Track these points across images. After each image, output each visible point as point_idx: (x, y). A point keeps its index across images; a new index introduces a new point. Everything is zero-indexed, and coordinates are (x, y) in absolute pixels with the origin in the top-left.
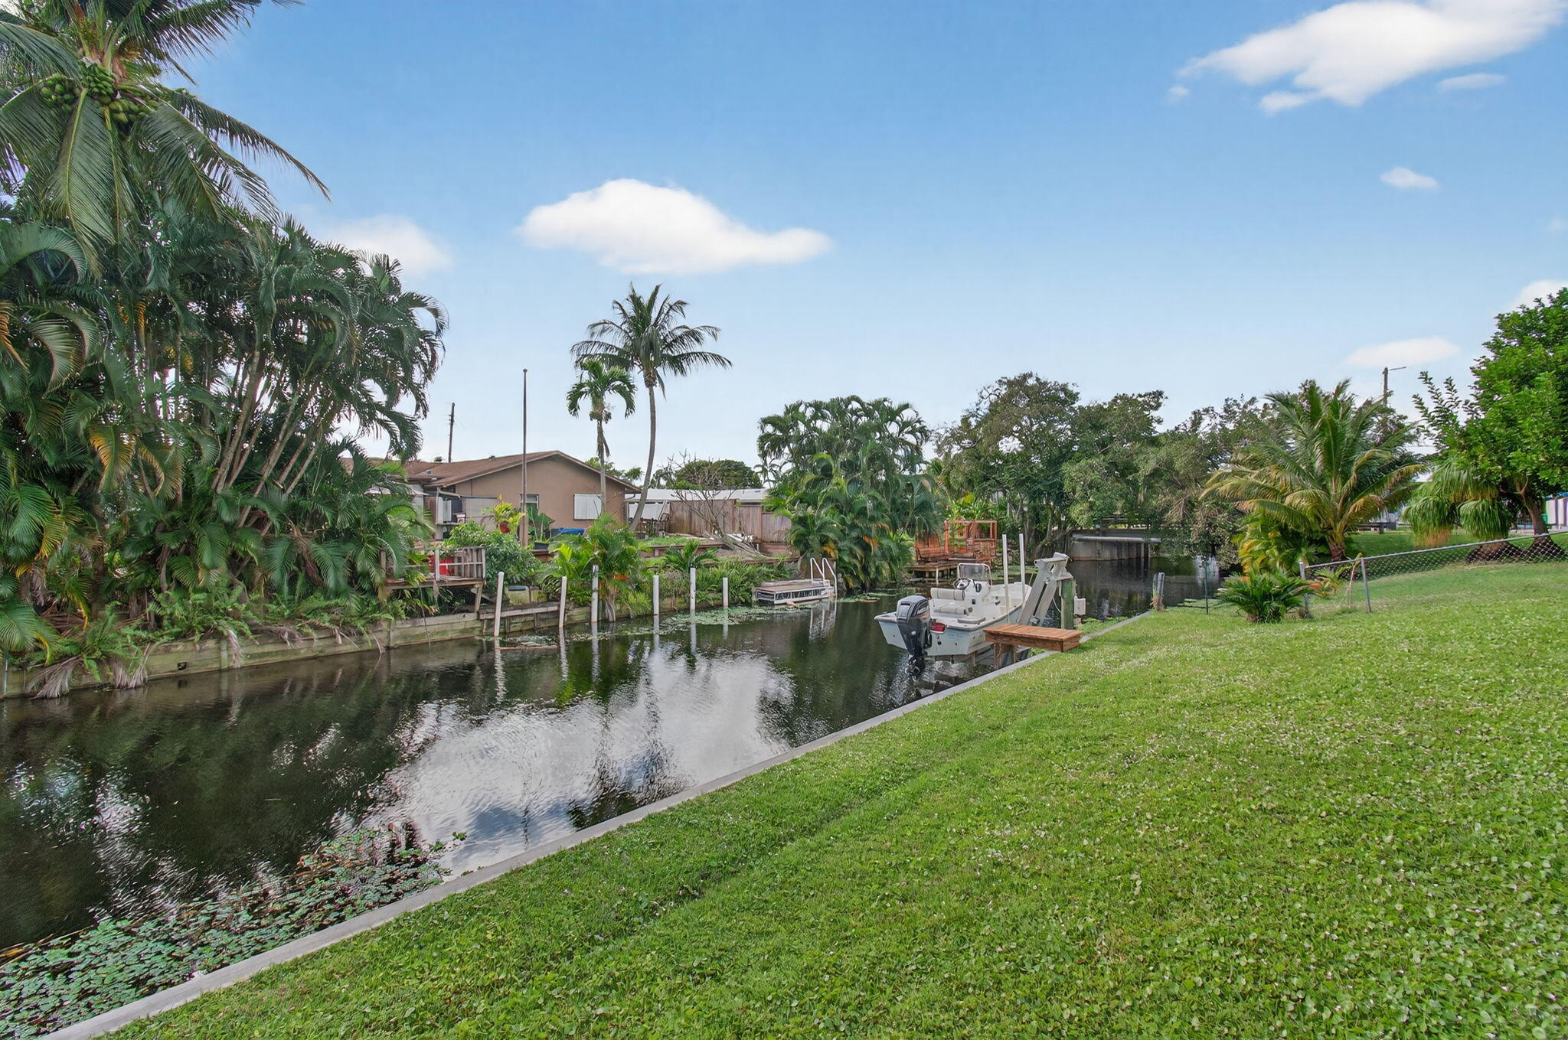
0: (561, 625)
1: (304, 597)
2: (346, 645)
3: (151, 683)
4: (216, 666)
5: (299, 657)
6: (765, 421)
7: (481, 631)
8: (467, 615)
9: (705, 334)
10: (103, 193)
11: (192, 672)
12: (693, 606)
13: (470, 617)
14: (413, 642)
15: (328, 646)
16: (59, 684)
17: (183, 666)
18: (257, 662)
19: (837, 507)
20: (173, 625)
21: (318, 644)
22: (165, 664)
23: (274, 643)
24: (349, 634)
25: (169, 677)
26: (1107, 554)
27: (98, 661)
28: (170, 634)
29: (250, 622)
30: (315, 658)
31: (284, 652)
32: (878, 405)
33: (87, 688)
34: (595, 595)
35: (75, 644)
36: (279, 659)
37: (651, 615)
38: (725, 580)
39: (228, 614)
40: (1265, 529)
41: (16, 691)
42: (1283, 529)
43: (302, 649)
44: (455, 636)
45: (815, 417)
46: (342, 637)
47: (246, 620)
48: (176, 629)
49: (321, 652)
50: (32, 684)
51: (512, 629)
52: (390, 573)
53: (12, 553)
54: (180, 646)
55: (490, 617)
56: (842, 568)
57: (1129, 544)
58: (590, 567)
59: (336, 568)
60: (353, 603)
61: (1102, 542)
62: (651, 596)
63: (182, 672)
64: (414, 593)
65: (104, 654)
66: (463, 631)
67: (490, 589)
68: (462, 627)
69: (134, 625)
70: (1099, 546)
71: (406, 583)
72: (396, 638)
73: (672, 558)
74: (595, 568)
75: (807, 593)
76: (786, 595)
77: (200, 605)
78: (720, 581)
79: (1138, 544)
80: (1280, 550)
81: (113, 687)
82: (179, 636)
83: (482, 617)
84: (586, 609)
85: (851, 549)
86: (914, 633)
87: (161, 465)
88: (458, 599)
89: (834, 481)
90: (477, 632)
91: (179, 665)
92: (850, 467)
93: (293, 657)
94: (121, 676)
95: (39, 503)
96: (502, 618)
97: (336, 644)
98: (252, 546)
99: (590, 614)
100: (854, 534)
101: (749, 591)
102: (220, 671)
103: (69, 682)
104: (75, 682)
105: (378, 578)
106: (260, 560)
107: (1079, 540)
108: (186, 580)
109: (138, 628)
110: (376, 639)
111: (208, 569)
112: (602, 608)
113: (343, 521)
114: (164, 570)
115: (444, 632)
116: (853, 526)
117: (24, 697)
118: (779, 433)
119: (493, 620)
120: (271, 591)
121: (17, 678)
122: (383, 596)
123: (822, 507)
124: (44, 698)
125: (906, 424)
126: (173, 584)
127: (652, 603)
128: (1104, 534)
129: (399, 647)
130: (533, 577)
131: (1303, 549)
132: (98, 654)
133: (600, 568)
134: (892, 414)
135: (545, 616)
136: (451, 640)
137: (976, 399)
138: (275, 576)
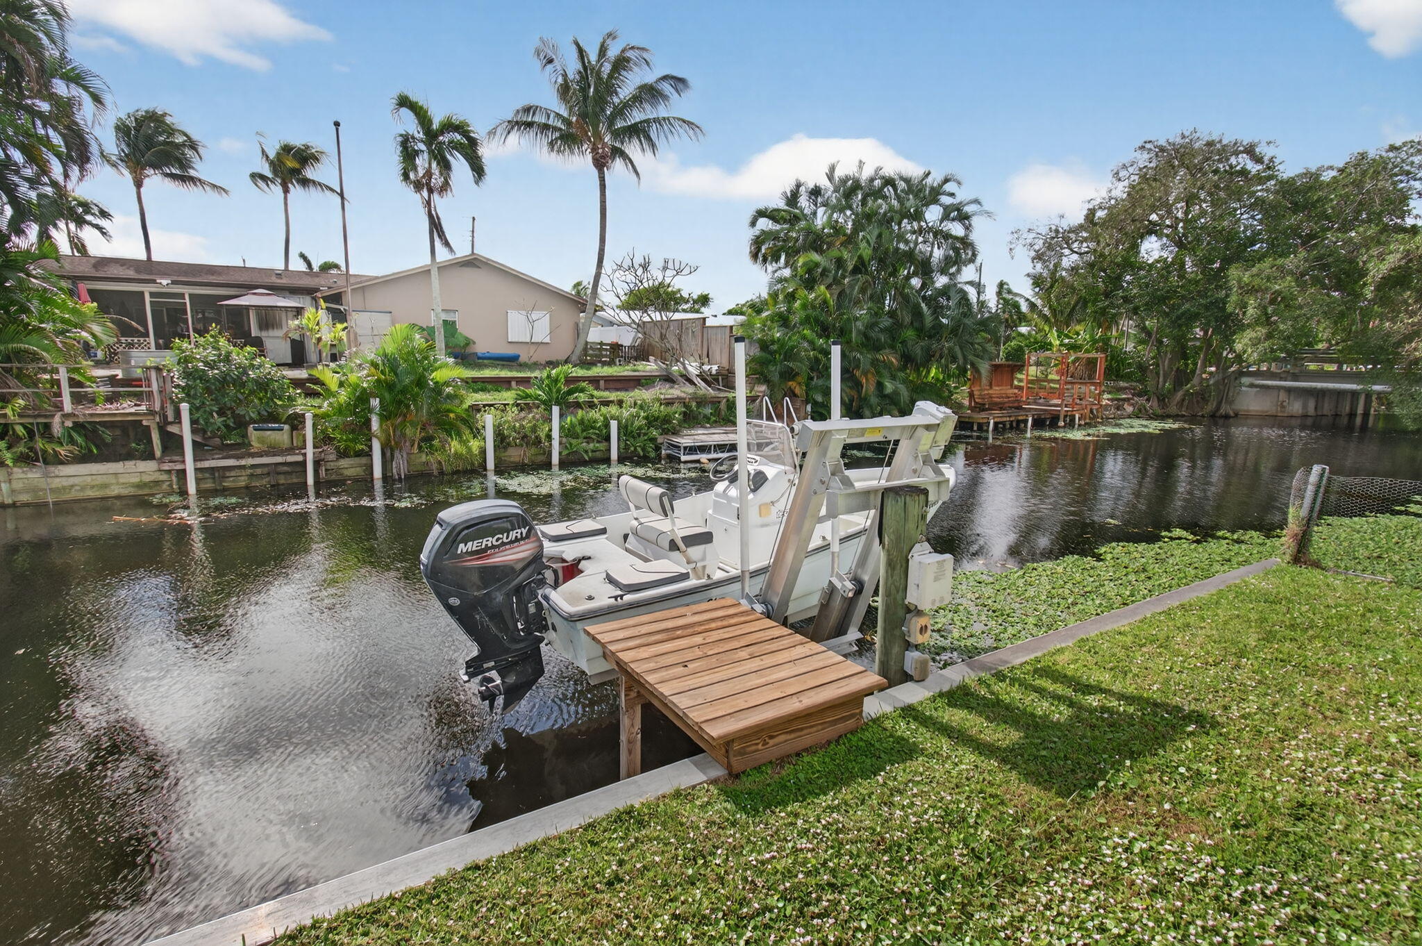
0: (310, 481)
6: (759, 214)
7: (170, 487)
9: (666, 88)
12: (555, 459)
13: (147, 466)
26: (1296, 407)
34: (375, 441)
38: (614, 425)
44: (125, 492)
55: (179, 467)
57: (1340, 394)
61: (1289, 390)
68: (132, 479)
70: (1283, 395)
76: (704, 449)
78: (607, 426)
79: (1354, 394)
83: (168, 467)
84: (364, 460)
99: (368, 467)
101: (653, 440)
107: (1252, 386)
112: (390, 460)
115: (105, 486)
128: (1295, 377)
129: (25, 505)
134: (934, 196)
136: (118, 497)
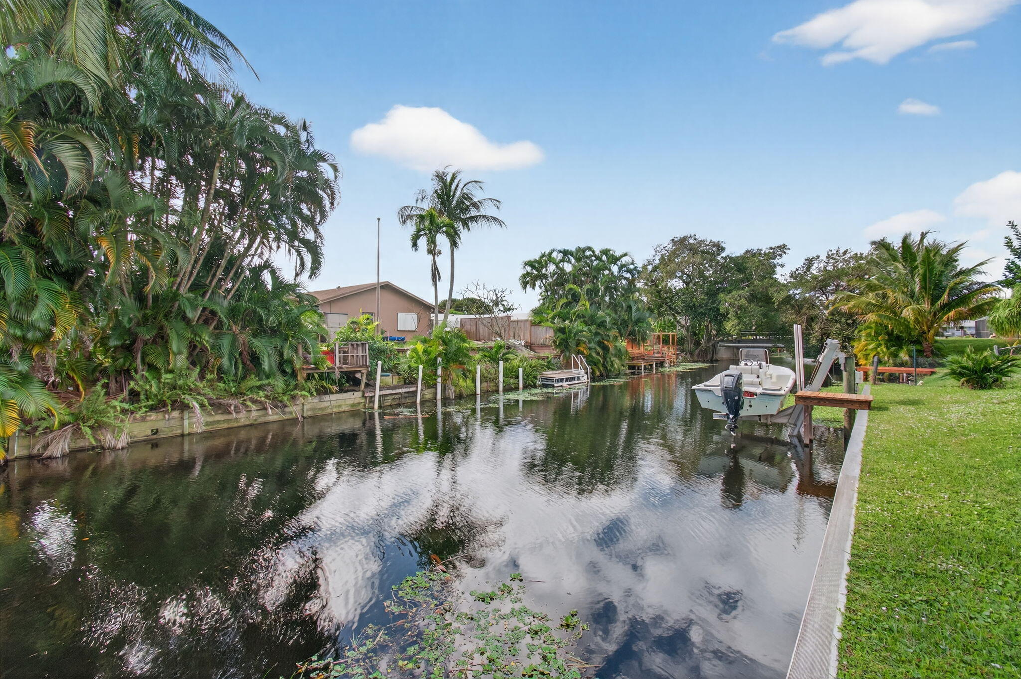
0: (418, 401)
1: (244, 378)
2: (273, 415)
3: (132, 445)
4: (179, 432)
5: (240, 424)
6: (526, 264)
7: (365, 405)
8: (356, 393)
10: (99, 46)
11: (162, 436)
12: (501, 388)
13: (358, 395)
14: (319, 413)
15: (260, 416)
16: (60, 447)
17: (155, 432)
18: (209, 428)
19: (584, 321)
20: (147, 399)
21: (255, 414)
22: (142, 430)
23: (222, 414)
24: (276, 407)
25: (144, 441)
27: (91, 427)
28: (145, 407)
29: (207, 397)
30: (251, 425)
31: (228, 421)
32: (605, 252)
33: (82, 450)
34: (439, 380)
35: (73, 414)
36: (226, 426)
37: (475, 395)
38: (521, 370)
39: (191, 390)
40: (878, 334)
41: (25, 452)
42: (890, 334)
43: (243, 418)
44: (347, 408)
45: (563, 260)
46: (271, 408)
47: (204, 395)
48: (150, 403)
49: (256, 420)
50: (38, 447)
51: (386, 404)
52: (306, 361)
53: (30, 335)
54: (153, 416)
55: (372, 395)
56: (591, 362)
58: (436, 359)
59: (269, 356)
60: (279, 383)
62: (474, 381)
63: (155, 436)
64: (321, 377)
65: (96, 421)
66: (353, 405)
67: (371, 375)
68: (352, 402)
69: (120, 399)
70: (735, 350)
71: (316, 369)
72: (308, 410)
73: (487, 354)
74: (439, 360)
75: (573, 379)
76: (561, 380)
77: (168, 384)
78: (518, 371)
80: (888, 349)
81: (103, 448)
82: (152, 408)
83: (366, 395)
84: (433, 390)
85: (595, 349)
86: (737, 398)
87: (153, 266)
88: (350, 381)
89: (581, 303)
90: (361, 406)
91: (152, 431)
92: (592, 293)
93: (236, 425)
94: (108, 439)
95: (55, 294)
96: (380, 396)
97: (267, 414)
98: (206, 338)
99: (436, 394)
100: (597, 339)
101: (535, 378)
102: (183, 435)
103: (69, 445)
104: (73, 445)
105: (298, 365)
106: (212, 349)
107: (723, 347)
108: (159, 364)
109: (121, 402)
110: (294, 410)
111: (175, 355)
112: (444, 389)
113: (272, 320)
114: (139, 356)
115: (340, 406)
116: (597, 334)
117: (31, 457)
118: (535, 272)
119: (374, 396)
120: (221, 373)
121: (25, 442)
122: (300, 378)
123: (575, 320)
124: (50, 457)
125: (623, 266)
126: (146, 367)
127: (475, 386)
128: (739, 342)
129: (310, 417)
130: (395, 367)
131: (904, 347)
132: (91, 422)
133: (443, 360)
134: (614, 260)
135: (406, 395)
136: (344, 412)
137: (653, 253)
138: (225, 362)
